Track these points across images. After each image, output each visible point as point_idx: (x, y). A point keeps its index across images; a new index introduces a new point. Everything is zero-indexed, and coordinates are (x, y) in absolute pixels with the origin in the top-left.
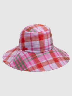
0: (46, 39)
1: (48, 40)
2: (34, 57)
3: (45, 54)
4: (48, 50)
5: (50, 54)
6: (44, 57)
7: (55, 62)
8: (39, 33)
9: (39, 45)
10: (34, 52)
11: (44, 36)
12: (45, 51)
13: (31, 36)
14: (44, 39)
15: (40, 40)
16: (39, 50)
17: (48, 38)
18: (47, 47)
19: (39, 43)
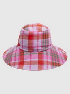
0: (35, 39)
1: (37, 41)
2: (22, 54)
3: (32, 54)
4: (37, 51)
5: (38, 55)
6: (30, 56)
7: (39, 64)
8: (30, 32)
9: (27, 44)
10: (23, 49)
11: (34, 37)
12: (33, 51)
13: (23, 34)
14: (34, 39)
15: (29, 39)
16: (27, 48)
17: (38, 39)
18: (35, 47)
19: (27, 42)
